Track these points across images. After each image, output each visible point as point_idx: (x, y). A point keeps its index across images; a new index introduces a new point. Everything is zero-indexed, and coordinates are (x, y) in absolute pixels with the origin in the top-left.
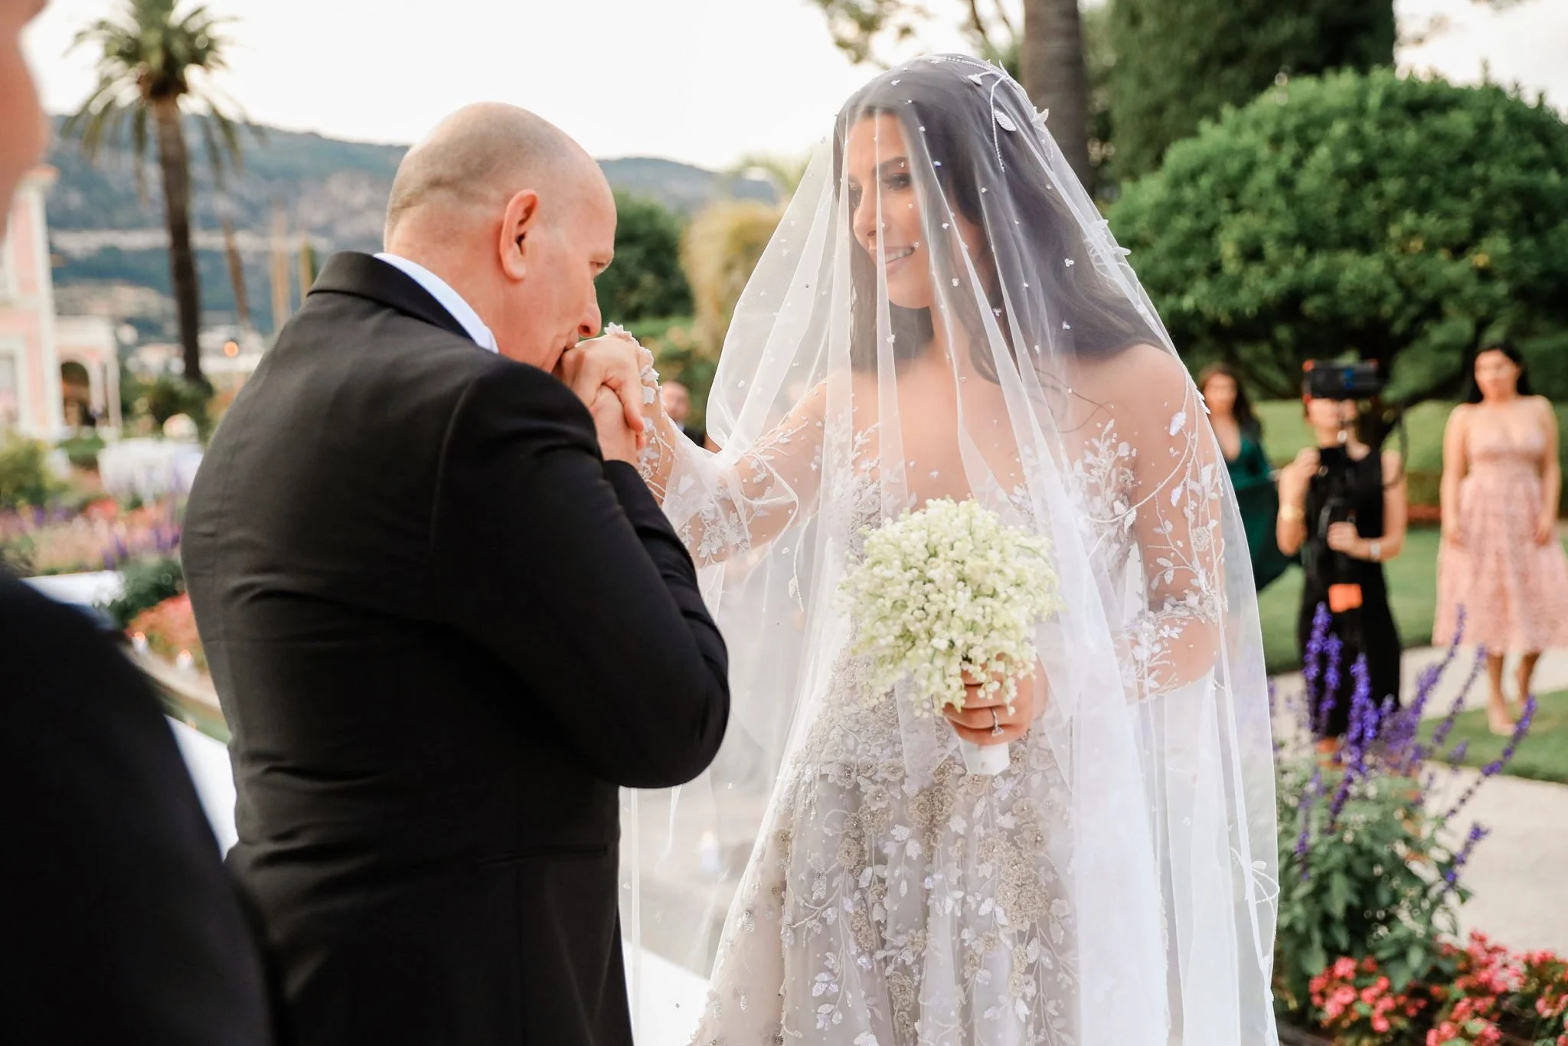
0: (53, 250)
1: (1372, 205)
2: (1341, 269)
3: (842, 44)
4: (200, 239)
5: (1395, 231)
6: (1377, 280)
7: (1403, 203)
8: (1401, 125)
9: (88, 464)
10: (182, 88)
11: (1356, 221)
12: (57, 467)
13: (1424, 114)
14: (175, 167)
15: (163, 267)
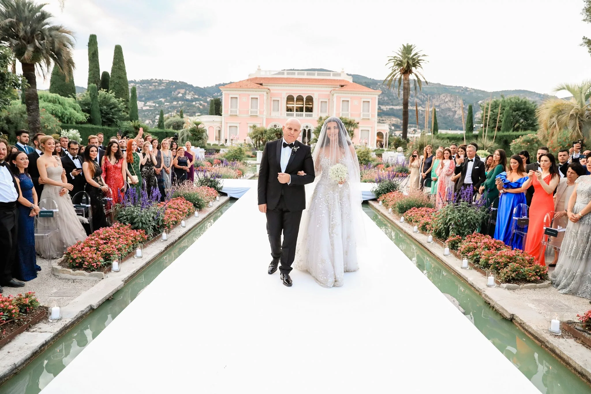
0: (379, 109)
4: (410, 108)
9: (380, 155)
10: (411, 72)
12: (373, 155)
14: (406, 90)
15: (401, 113)
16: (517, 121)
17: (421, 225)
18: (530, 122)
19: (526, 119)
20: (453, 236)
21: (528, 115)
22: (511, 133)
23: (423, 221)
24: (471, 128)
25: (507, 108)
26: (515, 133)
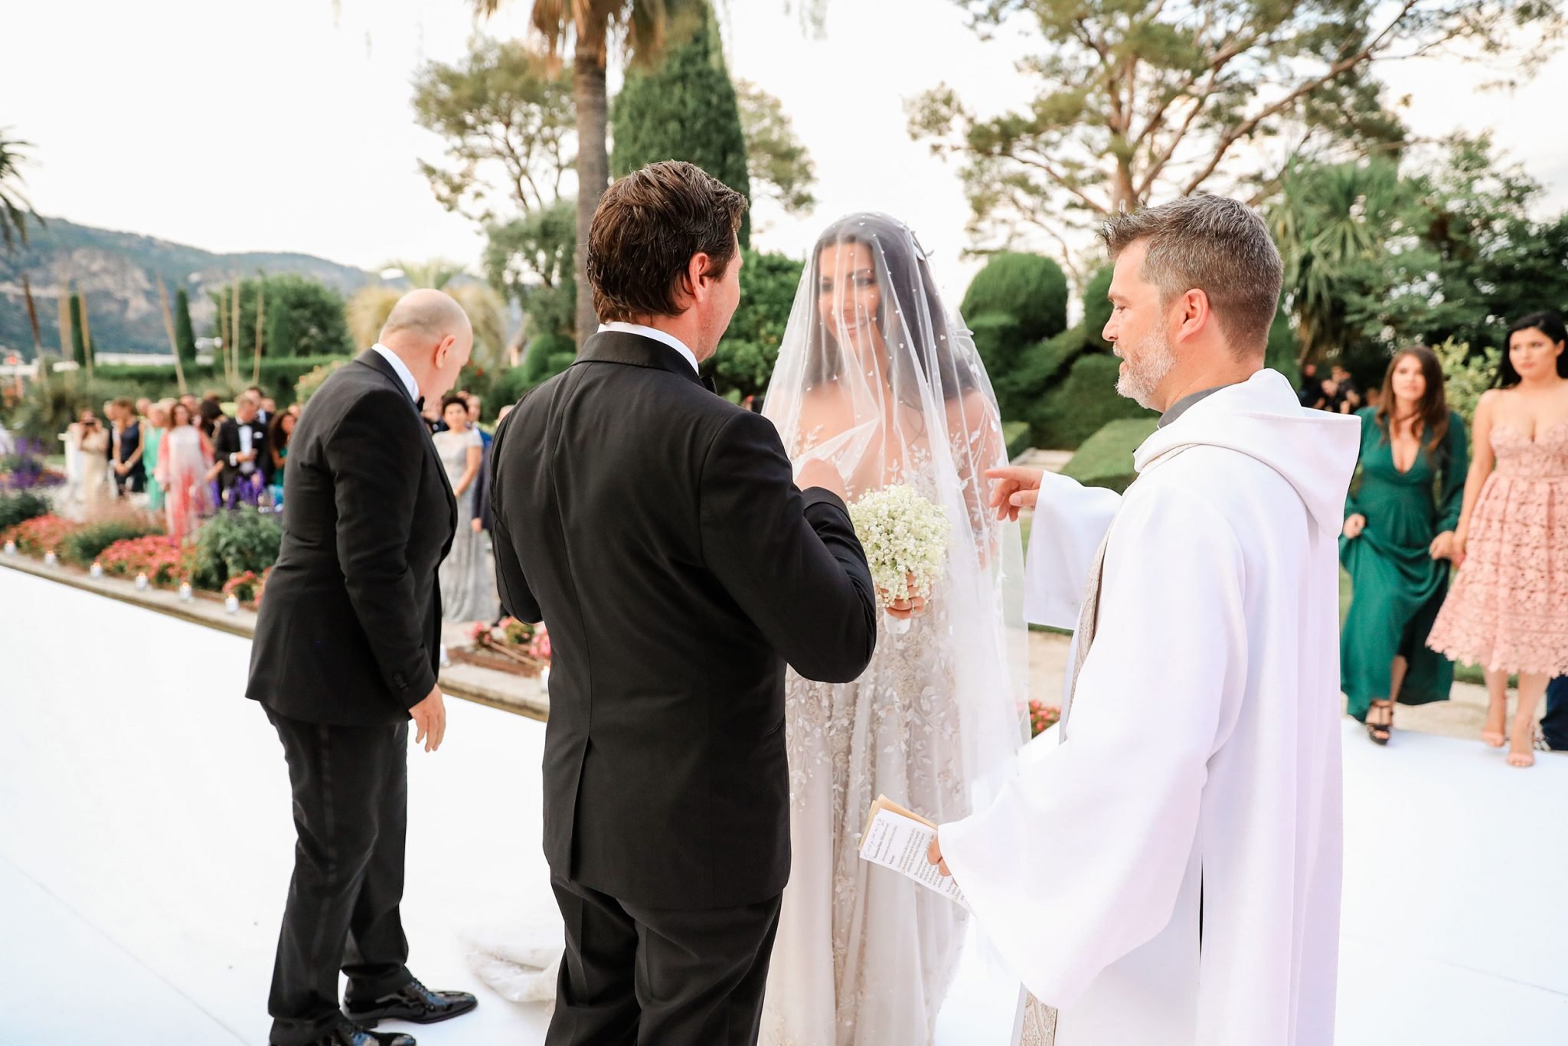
1: (752, 317)
2: (736, 349)
3: (439, 198)
5: (763, 332)
6: (754, 356)
7: (767, 317)
8: (766, 278)
11: (744, 325)
13: (777, 273)
16: (304, 333)
17: (153, 573)
18: (332, 334)
19: (323, 328)
20: (238, 575)
21: (325, 319)
22: (292, 360)
23: (157, 562)
24: (189, 351)
25: (277, 302)
26: (302, 361)
